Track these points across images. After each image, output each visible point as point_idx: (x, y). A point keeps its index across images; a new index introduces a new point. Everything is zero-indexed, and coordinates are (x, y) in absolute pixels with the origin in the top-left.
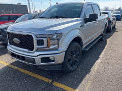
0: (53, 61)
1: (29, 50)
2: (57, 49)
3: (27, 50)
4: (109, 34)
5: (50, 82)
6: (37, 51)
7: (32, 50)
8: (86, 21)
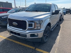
0: (37, 36)
1: (23, 29)
2: (39, 29)
3: (22, 30)
4: (61, 22)
5: (34, 49)
6: (28, 30)
7: (25, 30)
8: (53, 14)
